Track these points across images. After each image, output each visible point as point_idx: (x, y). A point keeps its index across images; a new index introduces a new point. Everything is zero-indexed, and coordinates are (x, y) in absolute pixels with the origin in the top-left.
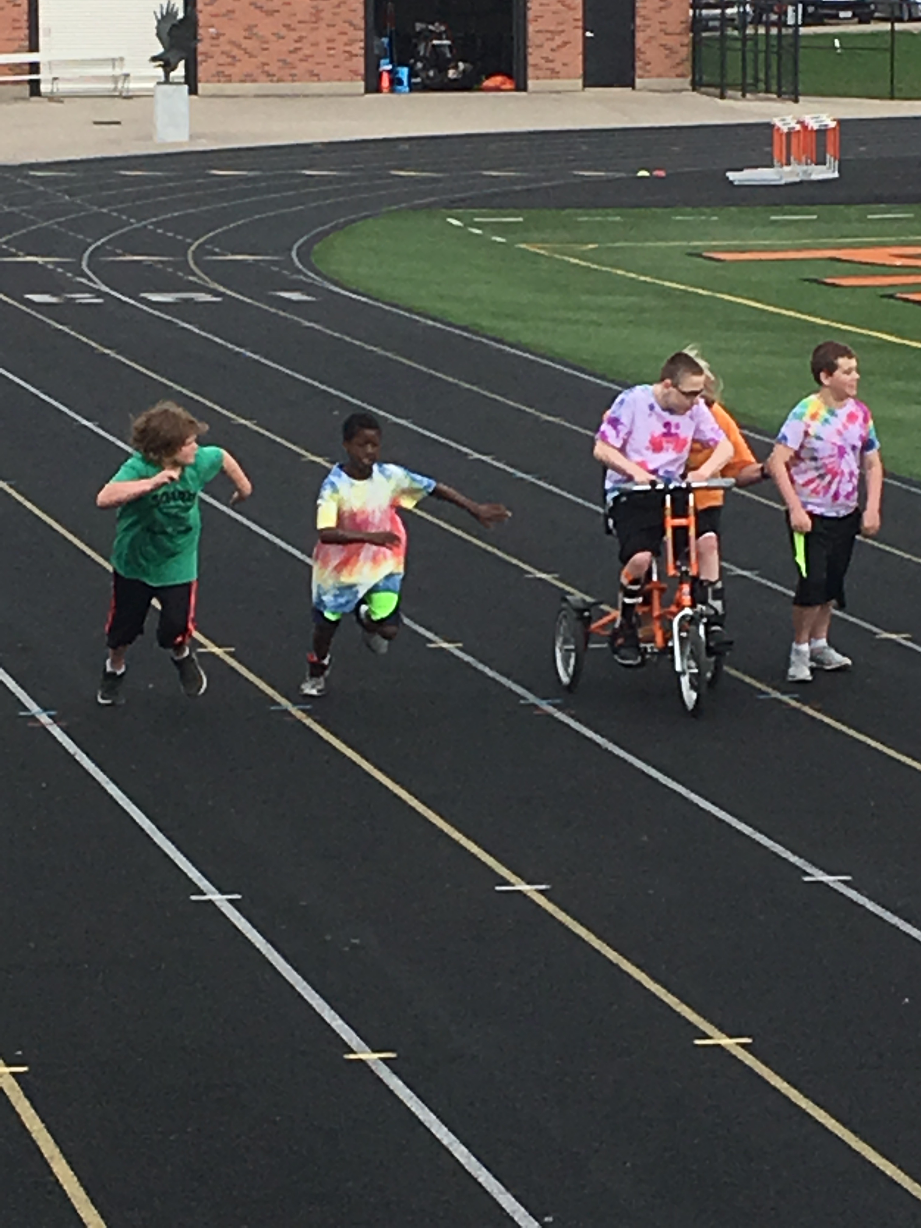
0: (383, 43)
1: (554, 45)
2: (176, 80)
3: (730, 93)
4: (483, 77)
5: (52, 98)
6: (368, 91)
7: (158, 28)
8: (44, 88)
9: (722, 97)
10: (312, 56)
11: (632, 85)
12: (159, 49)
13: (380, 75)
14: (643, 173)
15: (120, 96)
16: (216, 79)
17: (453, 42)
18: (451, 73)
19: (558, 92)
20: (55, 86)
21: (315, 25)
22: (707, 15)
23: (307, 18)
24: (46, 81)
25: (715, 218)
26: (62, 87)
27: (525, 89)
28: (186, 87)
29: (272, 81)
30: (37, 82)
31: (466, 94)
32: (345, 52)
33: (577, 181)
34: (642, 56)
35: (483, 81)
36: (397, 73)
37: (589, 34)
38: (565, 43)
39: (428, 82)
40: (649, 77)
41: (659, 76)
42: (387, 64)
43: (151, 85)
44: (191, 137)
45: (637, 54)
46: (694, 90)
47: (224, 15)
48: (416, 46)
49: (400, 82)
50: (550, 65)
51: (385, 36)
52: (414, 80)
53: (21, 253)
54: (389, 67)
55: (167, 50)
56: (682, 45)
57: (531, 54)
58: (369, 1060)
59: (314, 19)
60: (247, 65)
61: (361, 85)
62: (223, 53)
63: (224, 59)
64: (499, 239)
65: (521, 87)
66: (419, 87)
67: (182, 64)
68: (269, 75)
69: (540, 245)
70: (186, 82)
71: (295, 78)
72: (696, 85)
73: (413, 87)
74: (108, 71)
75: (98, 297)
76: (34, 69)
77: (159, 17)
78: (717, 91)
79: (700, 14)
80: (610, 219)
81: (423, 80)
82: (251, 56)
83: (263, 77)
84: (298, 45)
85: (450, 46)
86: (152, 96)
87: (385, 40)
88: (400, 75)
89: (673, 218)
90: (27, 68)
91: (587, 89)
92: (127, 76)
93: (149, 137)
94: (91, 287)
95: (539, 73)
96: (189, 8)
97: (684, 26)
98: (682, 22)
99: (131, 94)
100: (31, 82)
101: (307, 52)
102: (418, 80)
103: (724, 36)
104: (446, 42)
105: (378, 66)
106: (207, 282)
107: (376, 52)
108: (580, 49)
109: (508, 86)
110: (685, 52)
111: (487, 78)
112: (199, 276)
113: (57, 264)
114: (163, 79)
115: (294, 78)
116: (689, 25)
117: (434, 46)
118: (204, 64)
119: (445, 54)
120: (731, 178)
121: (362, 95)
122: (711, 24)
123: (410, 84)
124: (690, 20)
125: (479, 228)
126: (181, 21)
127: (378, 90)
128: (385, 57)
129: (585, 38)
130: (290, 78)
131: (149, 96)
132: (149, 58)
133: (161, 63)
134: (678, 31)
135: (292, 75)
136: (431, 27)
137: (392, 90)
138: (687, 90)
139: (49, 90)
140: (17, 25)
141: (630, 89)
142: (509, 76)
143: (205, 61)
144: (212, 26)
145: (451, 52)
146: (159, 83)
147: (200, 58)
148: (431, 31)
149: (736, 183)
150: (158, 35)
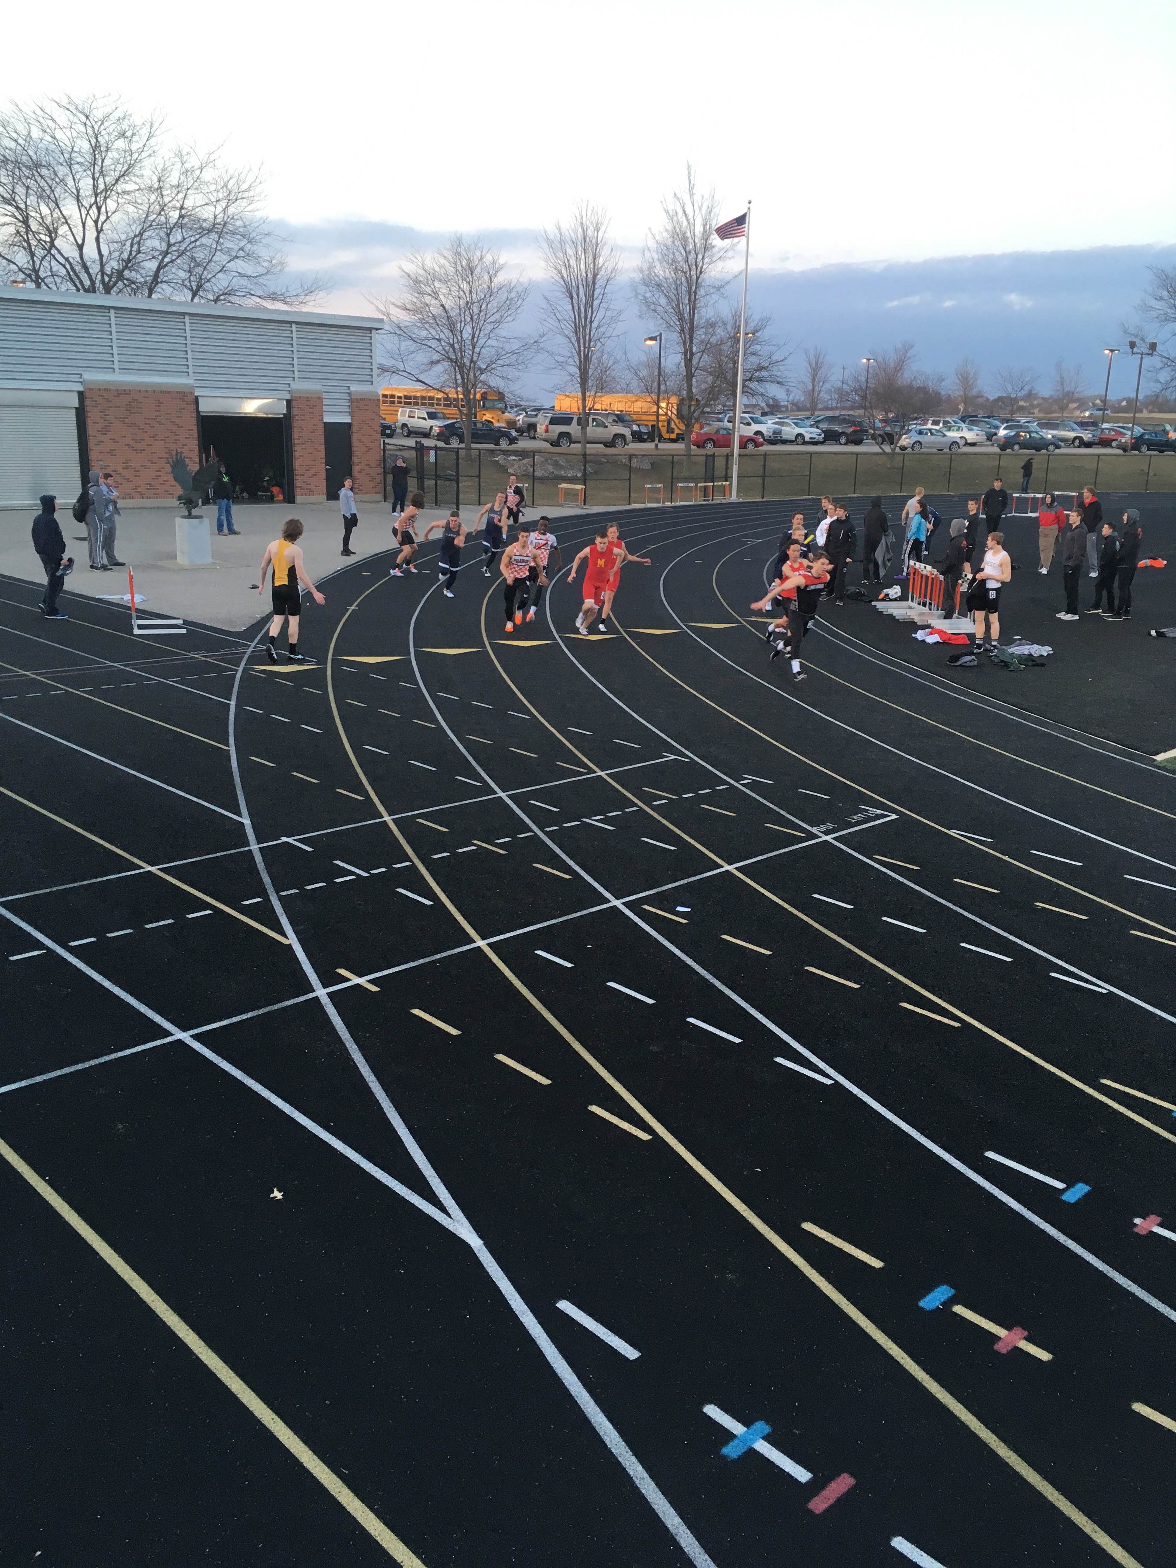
1: (309, 474)
10: (168, 481)
19: (314, 504)
29: (143, 498)
37: (328, 467)
38: (316, 473)
41: (368, 491)
47: (108, 452)
50: (308, 487)
56: (377, 474)
57: (297, 479)
60: (127, 487)
68: (141, 494)
82: (129, 480)
83: (138, 495)
91: (329, 502)
95: (301, 492)
108: (324, 476)
110: (379, 479)
116: (381, 461)
129: (326, 469)
130: (155, 496)
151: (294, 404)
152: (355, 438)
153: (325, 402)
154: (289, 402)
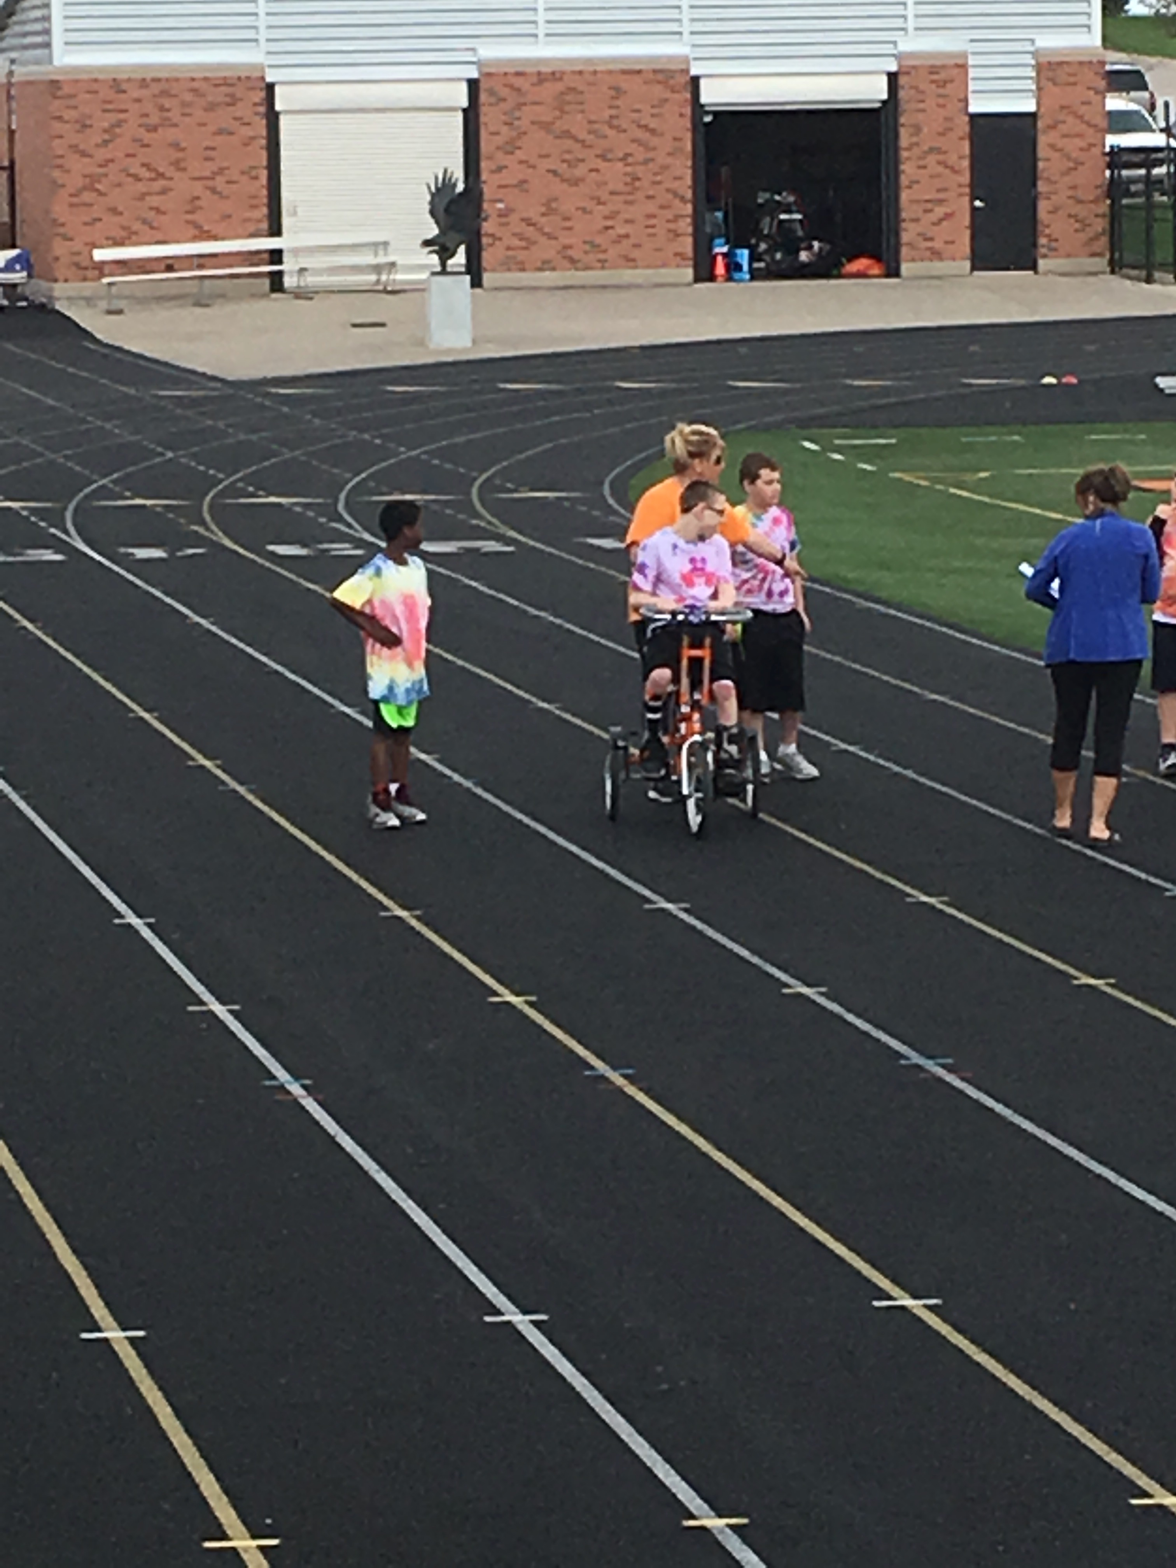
0: (716, 217)
1: (933, 217)
2: (456, 269)
3: (1157, 275)
4: (844, 260)
5: (301, 294)
6: (697, 279)
7: (432, 203)
8: (288, 282)
9: (1149, 280)
10: (627, 236)
11: (1034, 267)
12: (433, 231)
13: (714, 257)
14: (1049, 380)
15: (386, 291)
16: (505, 267)
17: (805, 216)
18: (804, 256)
19: (939, 278)
20: (302, 279)
21: (630, 198)
22: (1128, 177)
23: (621, 187)
24: (291, 273)
25: (1143, 437)
26: (310, 280)
27: (896, 274)
28: (468, 278)
29: (577, 269)
30: (280, 274)
31: (823, 282)
32: (669, 231)
33: (967, 391)
34: (1047, 231)
35: (843, 265)
36: (735, 255)
37: (978, 203)
38: (948, 216)
39: (773, 268)
40: (1056, 257)
41: (1068, 256)
42: (722, 246)
43: (424, 276)
44: (474, 342)
45: (1040, 228)
46: (1113, 272)
47: (515, 186)
48: (758, 222)
49: (739, 267)
50: (929, 244)
51: (719, 210)
52: (756, 265)
53: (261, 493)
54: (725, 249)
55: (443, 232)
56: (1097, 216)
57: (906, 230)
58: (713, 1527)
59: (628, 189)
60: (546, 249)
61: (689, 273)
62: (514, 235)
63: (516, 242)
64: (868, 467)
65: (893, 272)
66: (764, 273)
67: (462, 249)
68: (572, 261)
69: (922, 474)
70: (468, 271)
71: (607, 265)
72: (1115, 267)
73: (756, 273)
74: (369, 259)
75: (356, 547)
76: (276, 257)
77: (433, 189)
78: (1144, 273)
79: (1119, 175)
80: (1008, 438)
81: (768, 265)
82: (550, 237)
83: (566, 264)
84: (609, 223)
85: (800, 221)
86: (423, 290)
87: (719, 215)
88: (739, 260)
89: (1086, 437)
90: (266, 256)
91: (976, 273)
92: (393, 265)
93: (421, 343)
94: (351, 535)
95: (914, 253)
96: (471, 179)
97: (1099, 191)
98: (1097, 187)
99: (398, 288)
100: (271, 274)
101: (622, 231)
102: (762, 265)
103: (1150, 206)
104: (799, 216)
105: (710, 249)
106: (496, 527)
107: (708, 229)
108: (967, 221)
109: (876, 271)
110: (1100, 225)
111: (850, 260)
112: (487, 518)
113: (306, 506)
114: (438, 269)
115: (603, 264)
116: (1105, 188)
117: (782, 222)
118: (490, 249)
119: (795, 232)
120: (1162, 386)
121: (689, 285)
122: (1133, 188)
123: (751, 271)
124: (1107, 182)
125: (840, 453)
126: (460, 194)
127: (712, 278)
128: (720, 236)
129: (974, 209)
130: (599, 265)
131: (419, 289)
132: (420, 242)
133: (436, 248)
134: (1091, 198)
135: (599, 261)
136: (777, 198)
137: (729, 279)
138: (1103, 273)
139: (295, 285)
140: (254, 202)
141: (1031, 273)
142: (877, 257)
143: (491, 245)
144: (500, 201)
145: (803, 228)
146: (434, 274)
147: (485, 240)
148: (778, 202)
149: (1167, 391)
150: (432, 213)
151: (902, 80)
152: (1043, 140)
153: (972, 73)
154: (892, 77)
